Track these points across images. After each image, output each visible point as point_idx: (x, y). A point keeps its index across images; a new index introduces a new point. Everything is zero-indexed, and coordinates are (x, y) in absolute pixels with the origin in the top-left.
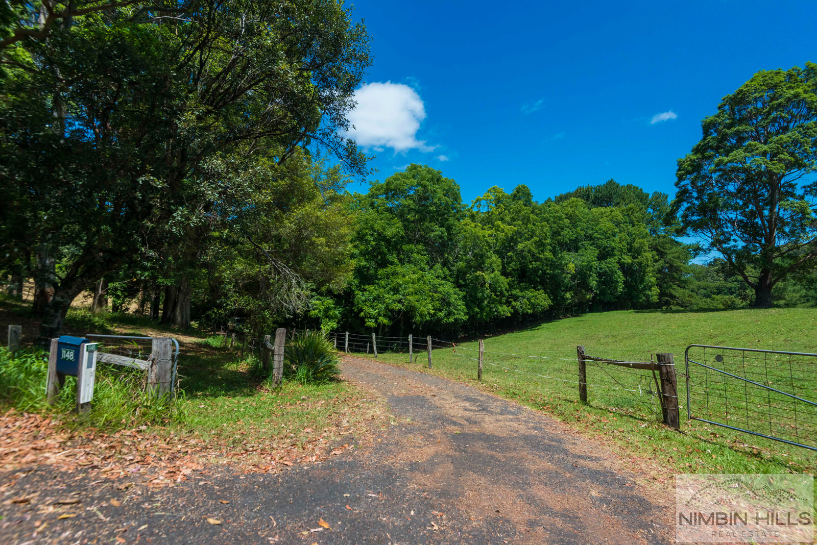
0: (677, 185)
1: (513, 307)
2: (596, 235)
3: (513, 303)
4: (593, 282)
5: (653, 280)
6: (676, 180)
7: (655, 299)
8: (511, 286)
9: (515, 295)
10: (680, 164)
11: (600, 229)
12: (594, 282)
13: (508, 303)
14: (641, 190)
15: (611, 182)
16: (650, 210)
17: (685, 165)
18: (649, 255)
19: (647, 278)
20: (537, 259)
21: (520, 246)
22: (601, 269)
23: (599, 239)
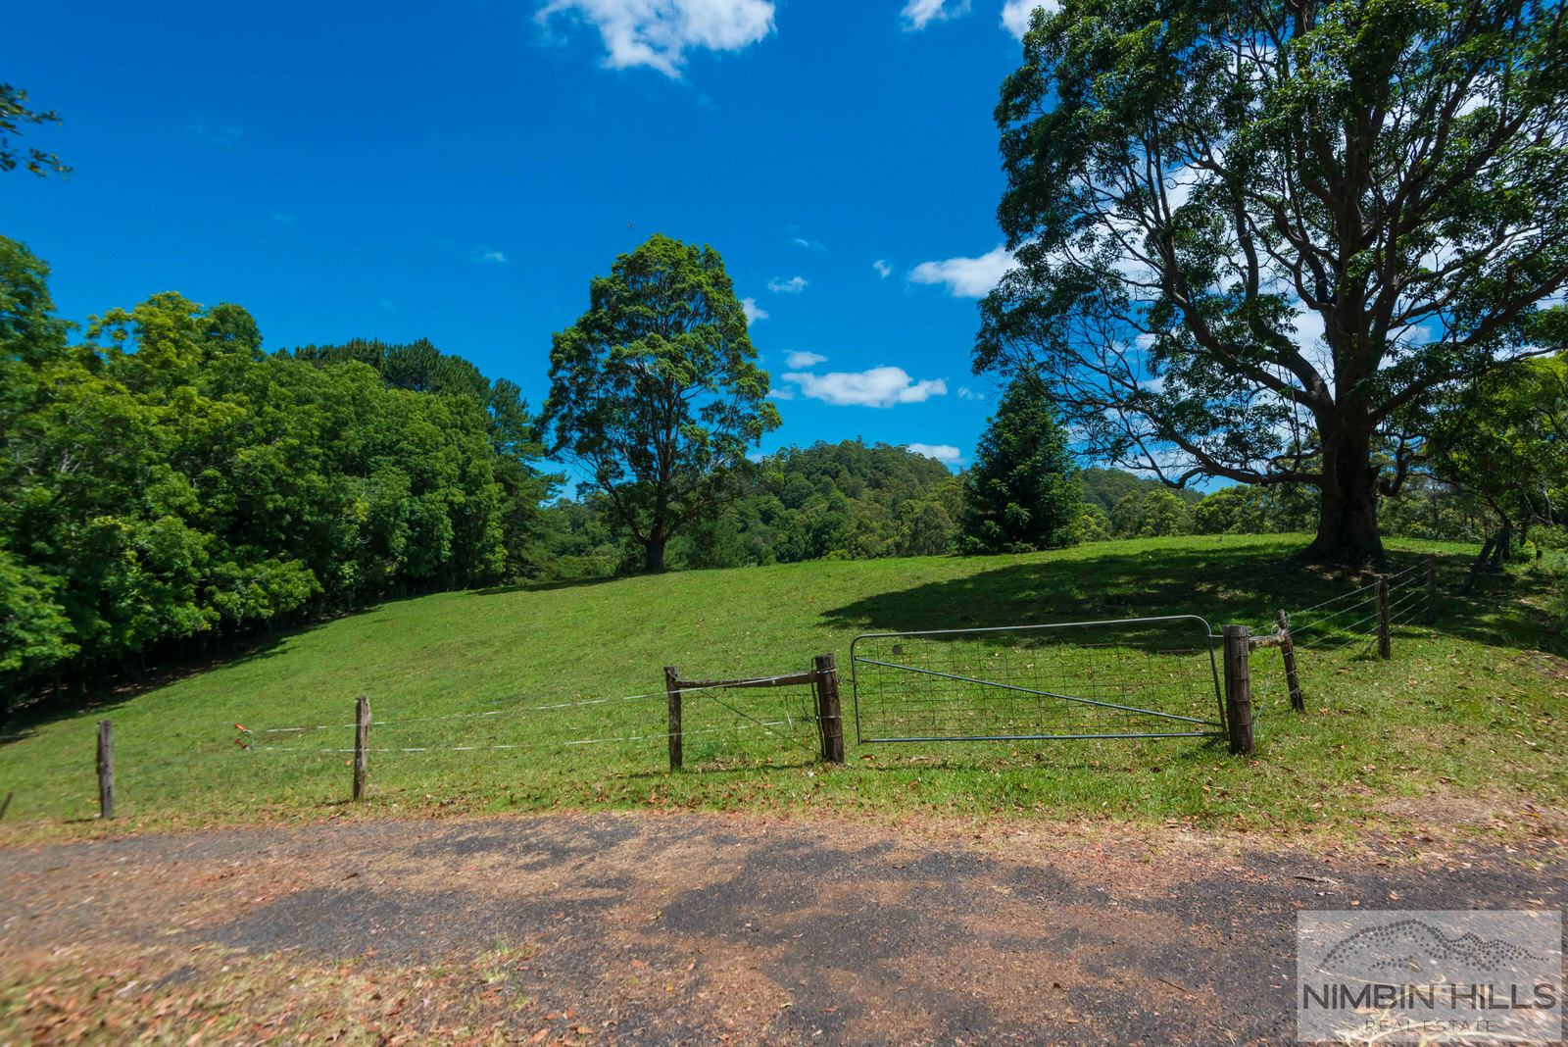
0: (551, 374)
1: (217, 607)
2: (403, 444)
3: (220, 597)
4: (399, 541)
5: (498, 533)
6: (550, 366)
7: (500, 567)
8: (215, 554)
9: (220, 576)
10: (557, 342)
11: (412, 434)
12: (403, 540)
13: (202, 598)
14: (477, 370)
15: (424, 344)
16: (491, 410)
17: (567, 345)
18: (494, 489)
19: (489, 531)
20: (285, 488)
21: (243, 455)
22: (413, 513)
23: (411, 453)
